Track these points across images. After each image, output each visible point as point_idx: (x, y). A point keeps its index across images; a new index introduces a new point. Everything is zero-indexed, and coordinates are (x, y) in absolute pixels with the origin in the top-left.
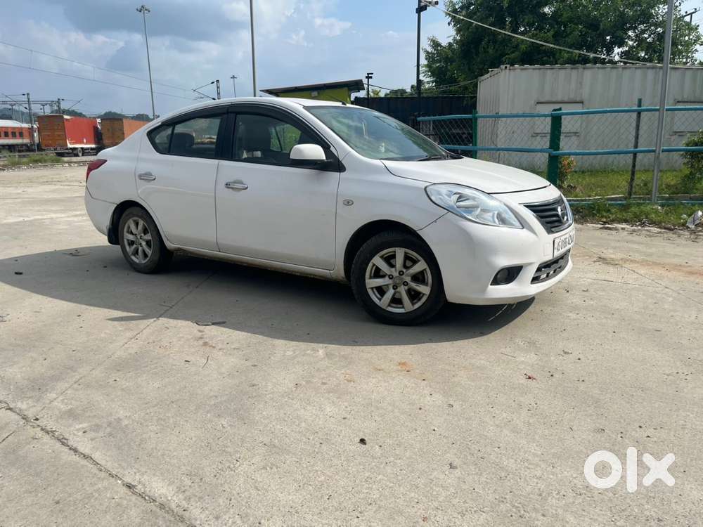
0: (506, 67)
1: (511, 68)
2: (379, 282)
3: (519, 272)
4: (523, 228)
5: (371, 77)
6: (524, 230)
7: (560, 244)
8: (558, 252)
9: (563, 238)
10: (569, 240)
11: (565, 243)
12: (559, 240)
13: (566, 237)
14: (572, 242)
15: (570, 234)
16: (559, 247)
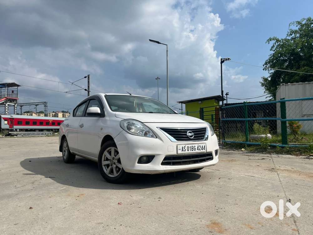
0: (283, 85)
1: (286, 84)
2: (107, 162)
3: (154, 158)
4: (157, 138)
5: (228, 94)
6: (157, 139)
7: (186, 148)
8: (184, 152)
9: (189, 146)
10: (198, 148)
11: (193, 148)
12: (184, 146)
13: (193, 145)
14: (202, 149)
15: (199, 145)
16: (184, 150)
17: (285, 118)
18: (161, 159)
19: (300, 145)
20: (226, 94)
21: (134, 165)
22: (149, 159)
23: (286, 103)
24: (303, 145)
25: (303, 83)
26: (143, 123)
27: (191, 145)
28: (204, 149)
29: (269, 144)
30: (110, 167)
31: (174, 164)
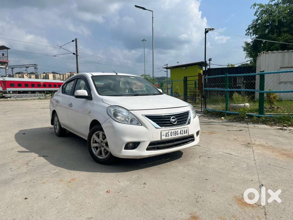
0: (264, 53)
1: (266, 52)
2: (96, 145)
3: (139, 144)
4: (142, 125)
5: (211, 60)
6: (142, 126)
7: (169, 134)
8: (167, 137)
9: (172, 131)
10: (181, 132)
11: (176, 133)
12: (167, 132)
13: (176, 130)
14: (185, 133)
15: (182, 129)
16: (168, 135)
17: (263, 90)
18: (147, 145)
19: (275, 115)
20: (209, 60)
21: (120, 151)
22: (135, 145)
23: (265, 76)
24: (278, 115)
25: (283, 51)
26: (128, 110)
27: (174, 131)
28: (187, 133)
29: (247, 113)
30: (99, 149)
31: (158, 148)
